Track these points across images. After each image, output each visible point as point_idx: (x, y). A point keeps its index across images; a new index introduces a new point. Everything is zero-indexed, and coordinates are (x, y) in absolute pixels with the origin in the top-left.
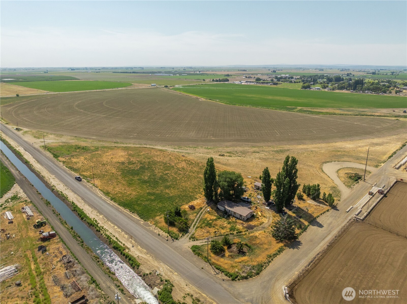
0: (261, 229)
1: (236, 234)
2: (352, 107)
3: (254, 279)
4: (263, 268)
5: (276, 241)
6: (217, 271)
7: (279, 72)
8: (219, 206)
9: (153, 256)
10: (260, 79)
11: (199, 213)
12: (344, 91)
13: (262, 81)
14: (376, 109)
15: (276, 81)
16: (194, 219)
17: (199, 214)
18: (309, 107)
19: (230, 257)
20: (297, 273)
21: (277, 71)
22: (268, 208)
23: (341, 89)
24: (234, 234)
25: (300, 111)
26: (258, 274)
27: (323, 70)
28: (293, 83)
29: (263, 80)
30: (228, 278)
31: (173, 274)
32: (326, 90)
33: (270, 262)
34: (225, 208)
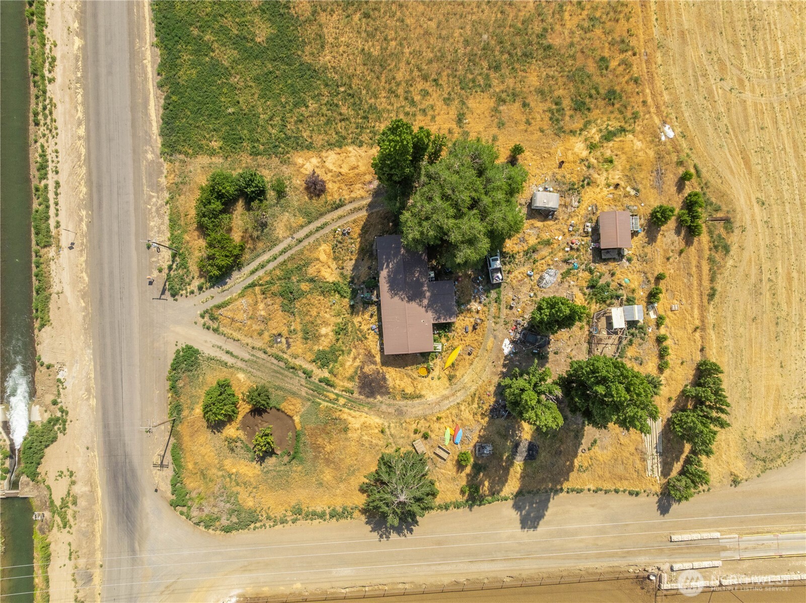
0: (390, 410)
3: (209, 533)
4: (252, 526)
6: (168, 459)
9: (89, 313)
11: (317, 218)
16: (280, 242)
17: (312, 227)
19: (227, 443)
24: (312, 379)
26: (227, 530)
30: (169, 494)
31: (88, 399)
33: (283, 522)
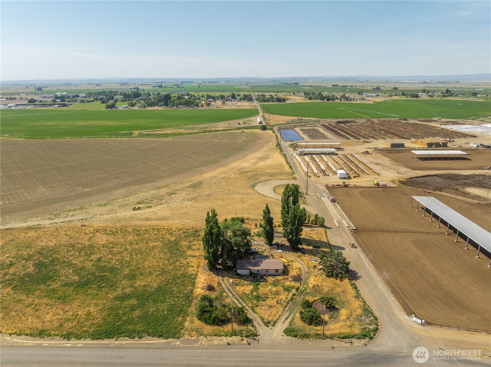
0: (307, 275)
1: (297, 293)
2: (188, 124)
3: (381, 325)
4: (371, 311)
5: (337, 280)
6: (347, 340)
7: (46, 89)
8: (239, 271)
10: (34, 99)
11: (224, 290)
12: (156, 108)
13: (37, 103)
14: (212, 124)
15: (59, 101)
16: (233, 301)
17: (228, 292)
18: (145, 130)
19: (332, 319)
20: (393, 299)
21: (43, 89)
22: (280, 251)
23: (151, 106)
25: (140, 135)
26: (376, 319)
27: (100, 85)
28: (85, 102)
29: (39, 102)
32: (136, 108)
33: (365, 302)
34: (250, 270)
